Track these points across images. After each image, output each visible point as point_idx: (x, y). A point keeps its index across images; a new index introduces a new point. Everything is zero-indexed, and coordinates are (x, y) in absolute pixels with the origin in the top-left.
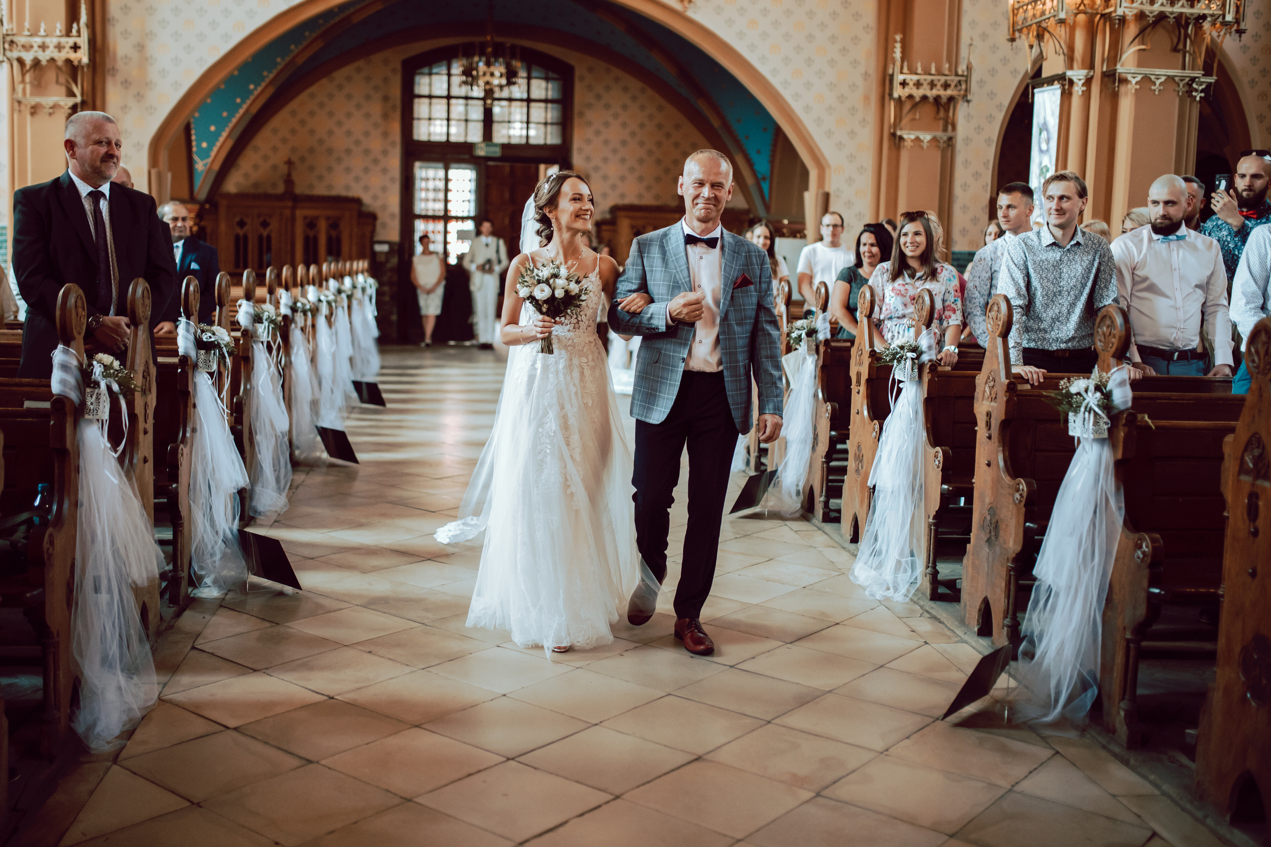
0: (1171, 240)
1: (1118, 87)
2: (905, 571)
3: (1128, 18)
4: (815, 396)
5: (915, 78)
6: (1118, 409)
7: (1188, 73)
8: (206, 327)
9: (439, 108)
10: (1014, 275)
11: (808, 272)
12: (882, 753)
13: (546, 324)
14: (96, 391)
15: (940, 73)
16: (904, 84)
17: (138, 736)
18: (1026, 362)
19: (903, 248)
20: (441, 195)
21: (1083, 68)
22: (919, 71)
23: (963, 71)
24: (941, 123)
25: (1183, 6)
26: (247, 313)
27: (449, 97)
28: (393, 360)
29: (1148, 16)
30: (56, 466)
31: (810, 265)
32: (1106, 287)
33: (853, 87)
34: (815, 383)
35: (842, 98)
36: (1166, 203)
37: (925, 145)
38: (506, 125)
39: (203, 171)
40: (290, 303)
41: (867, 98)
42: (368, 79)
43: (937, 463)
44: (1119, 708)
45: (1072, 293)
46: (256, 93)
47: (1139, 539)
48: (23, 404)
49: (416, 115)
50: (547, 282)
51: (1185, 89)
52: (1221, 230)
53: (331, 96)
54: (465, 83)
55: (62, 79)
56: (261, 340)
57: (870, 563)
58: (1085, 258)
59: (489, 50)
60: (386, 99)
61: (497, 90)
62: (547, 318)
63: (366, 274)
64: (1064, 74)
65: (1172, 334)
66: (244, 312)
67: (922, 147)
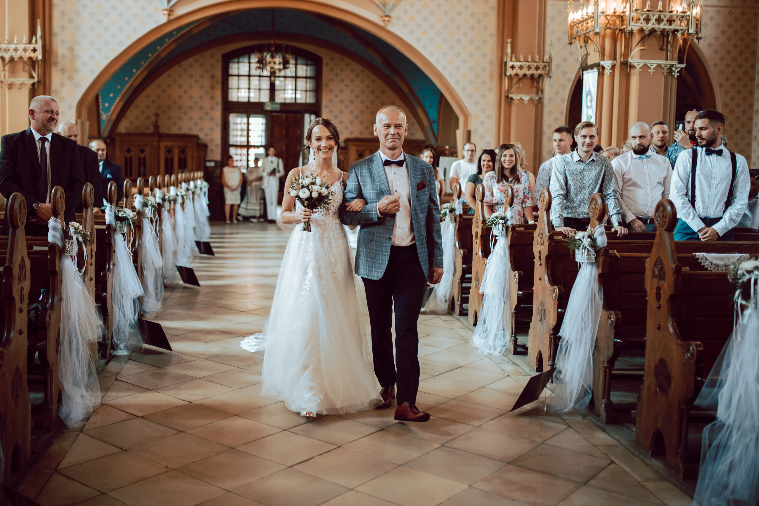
0: (643, 158)
1: (630, 70)
2: (501, 339)
3: (634, 31)
4: (455, 245)
5: (519, 64)
6: (599, 247)
7: (670, 62)
8: (120, 209)
9: (244, 82)
10: (558, 178)
11: (456, 177)
12: (478, 427)
13: (307, 213)
14: (71, 241)
15: (533, 61)
16: (513, 67)
17: (92, 420)
18: (565, 225)
19: (503, 163)
20: (245, 133)
21: (610, 60)
22: (522, 59)
23: (547, 60)
24: (535, 90)
25: (665, 25)
26: (140, 202)
27: (249, 76)
28: (217, 229)
29: (645, 31)
30: (50, 280)
31: (456, 173)
32: (609, 184)
33: (484, 69)
34: (454, 239)
35: (477, 76)
36: (641, 137)
37: (526, 102)
38: (283, 92)
39: (106, 120)
40: (162, 196)
41: (492, 76)
42: (202, 65)
43: (516, 279)
44: (602, 403)
45: (590, 187)
46: (137, 74)
47: (610, 314)
48: (33, 248)
49: (230, 86)
50: (307, 187)
51: (668, 71)
52: (677, 152)
53: (180, 76)
54: (259, 68)
55: (27, 68)
56: (148, 216)
57: (481, 335)
58: (597, 168)
59: (273, 49)
60: (213, 77)
61: (277, 72)
62: (308, 210)
63: (202, 180)
64: (599, 63)
65: (646, 209)
66: (138, 201)
67: (524, 104)
